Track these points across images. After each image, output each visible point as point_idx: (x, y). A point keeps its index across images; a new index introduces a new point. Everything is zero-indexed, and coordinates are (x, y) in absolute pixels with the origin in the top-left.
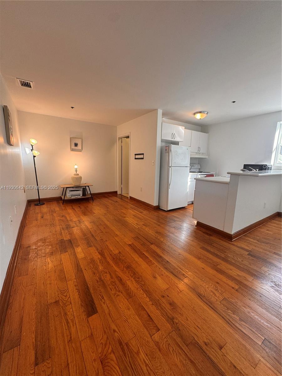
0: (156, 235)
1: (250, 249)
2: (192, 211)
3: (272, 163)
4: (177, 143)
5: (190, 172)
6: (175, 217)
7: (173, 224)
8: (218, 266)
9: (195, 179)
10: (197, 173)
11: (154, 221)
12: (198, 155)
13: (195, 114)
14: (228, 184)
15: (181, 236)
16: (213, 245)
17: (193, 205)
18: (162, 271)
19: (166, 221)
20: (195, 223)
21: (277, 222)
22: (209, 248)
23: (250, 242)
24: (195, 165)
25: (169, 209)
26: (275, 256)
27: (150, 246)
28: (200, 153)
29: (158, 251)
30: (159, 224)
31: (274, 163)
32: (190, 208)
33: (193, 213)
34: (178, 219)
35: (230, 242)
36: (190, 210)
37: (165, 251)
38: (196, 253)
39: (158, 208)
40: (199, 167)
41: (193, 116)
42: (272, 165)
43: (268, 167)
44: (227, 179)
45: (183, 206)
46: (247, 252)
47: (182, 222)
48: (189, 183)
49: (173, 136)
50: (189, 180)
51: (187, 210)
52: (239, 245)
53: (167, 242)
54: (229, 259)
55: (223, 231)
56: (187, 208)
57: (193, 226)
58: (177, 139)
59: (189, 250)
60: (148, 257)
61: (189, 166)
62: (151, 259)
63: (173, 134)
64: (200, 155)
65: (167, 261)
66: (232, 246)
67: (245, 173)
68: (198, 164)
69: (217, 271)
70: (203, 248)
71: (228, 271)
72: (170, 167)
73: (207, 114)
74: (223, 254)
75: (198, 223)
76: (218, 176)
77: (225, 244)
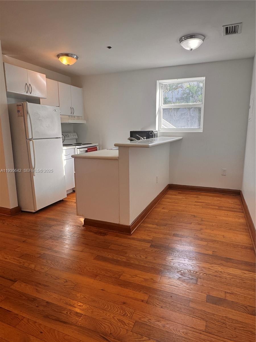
0: (20, 263)
1: (151, 239)
2: (75, 204)
3: (157, 129)
4: (36, 101)
5: (64, 145)
6: (50, 219)
7: (49, 232)
8: (122, 278)
9: (72, 157)
10: (74, 147)
11: (15, 237)
12: (72, 119)
13: (58, 56)
14: (117, 160)
15: (63, 250)
16: (110, 247)
17: (74, 194)
18: (41, 324)
19: (35, 230)
20: (81, 222)
21: (170, 196)
22: (106, 254)
23: (150, 229)
24: (69, 134)
25: (38, 208)
26: (175, 238)
27: (12, 287)
28: (74, 117)
29: (28, 290)
30: (24, 239)
31: (159, 129)
32: (71, 201)
33: (77, 206)
34: (56, 223)
35: (129, 236)
36: (72, 203)
37: (40, 286)
38: (90, 269)
39: (18, 211)
40: (76, 137)
41: (56, 58)
42: (157, 131)
43: (155, 134)
44: (115, 153)
45: (61, 199)
46: (149, 244)
47: (63, 225)
48: (65, 163)
49: (28, 88)
50: (64, 157)
51: (67, 203)
52: (139, 237)
53: (43, 267)
54: (132, 262)
55: (119, 225)
56: (66, 201)
57: (80, 227)
58: (36, 93)
59: (80, 268)
60: (11, 309)
61: (61, 136)
62: (16, 312)
63: (28, 85)
64: (74, 119)
65: (47, 302)
66: (132, 242)
67: (133, 143)
68: (74, 132)
69: (120, 285)
70: (98, 258)
71: (134, 279)
72: (30, 140)
73: (77, 59)
74: (124, 256)
75: (86, 220)
76: (103, 149)
77: (124, 241)
